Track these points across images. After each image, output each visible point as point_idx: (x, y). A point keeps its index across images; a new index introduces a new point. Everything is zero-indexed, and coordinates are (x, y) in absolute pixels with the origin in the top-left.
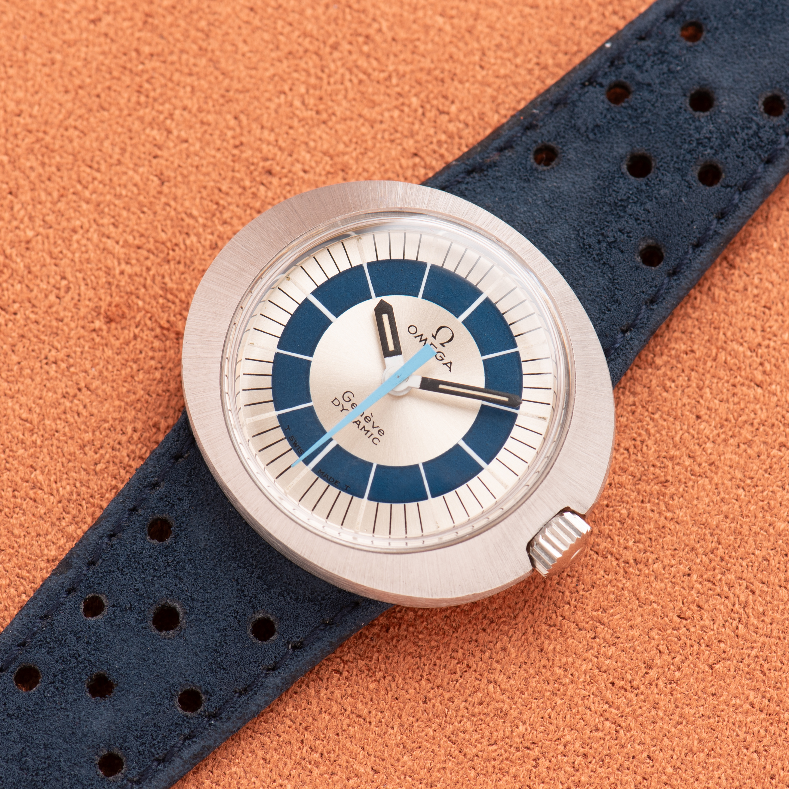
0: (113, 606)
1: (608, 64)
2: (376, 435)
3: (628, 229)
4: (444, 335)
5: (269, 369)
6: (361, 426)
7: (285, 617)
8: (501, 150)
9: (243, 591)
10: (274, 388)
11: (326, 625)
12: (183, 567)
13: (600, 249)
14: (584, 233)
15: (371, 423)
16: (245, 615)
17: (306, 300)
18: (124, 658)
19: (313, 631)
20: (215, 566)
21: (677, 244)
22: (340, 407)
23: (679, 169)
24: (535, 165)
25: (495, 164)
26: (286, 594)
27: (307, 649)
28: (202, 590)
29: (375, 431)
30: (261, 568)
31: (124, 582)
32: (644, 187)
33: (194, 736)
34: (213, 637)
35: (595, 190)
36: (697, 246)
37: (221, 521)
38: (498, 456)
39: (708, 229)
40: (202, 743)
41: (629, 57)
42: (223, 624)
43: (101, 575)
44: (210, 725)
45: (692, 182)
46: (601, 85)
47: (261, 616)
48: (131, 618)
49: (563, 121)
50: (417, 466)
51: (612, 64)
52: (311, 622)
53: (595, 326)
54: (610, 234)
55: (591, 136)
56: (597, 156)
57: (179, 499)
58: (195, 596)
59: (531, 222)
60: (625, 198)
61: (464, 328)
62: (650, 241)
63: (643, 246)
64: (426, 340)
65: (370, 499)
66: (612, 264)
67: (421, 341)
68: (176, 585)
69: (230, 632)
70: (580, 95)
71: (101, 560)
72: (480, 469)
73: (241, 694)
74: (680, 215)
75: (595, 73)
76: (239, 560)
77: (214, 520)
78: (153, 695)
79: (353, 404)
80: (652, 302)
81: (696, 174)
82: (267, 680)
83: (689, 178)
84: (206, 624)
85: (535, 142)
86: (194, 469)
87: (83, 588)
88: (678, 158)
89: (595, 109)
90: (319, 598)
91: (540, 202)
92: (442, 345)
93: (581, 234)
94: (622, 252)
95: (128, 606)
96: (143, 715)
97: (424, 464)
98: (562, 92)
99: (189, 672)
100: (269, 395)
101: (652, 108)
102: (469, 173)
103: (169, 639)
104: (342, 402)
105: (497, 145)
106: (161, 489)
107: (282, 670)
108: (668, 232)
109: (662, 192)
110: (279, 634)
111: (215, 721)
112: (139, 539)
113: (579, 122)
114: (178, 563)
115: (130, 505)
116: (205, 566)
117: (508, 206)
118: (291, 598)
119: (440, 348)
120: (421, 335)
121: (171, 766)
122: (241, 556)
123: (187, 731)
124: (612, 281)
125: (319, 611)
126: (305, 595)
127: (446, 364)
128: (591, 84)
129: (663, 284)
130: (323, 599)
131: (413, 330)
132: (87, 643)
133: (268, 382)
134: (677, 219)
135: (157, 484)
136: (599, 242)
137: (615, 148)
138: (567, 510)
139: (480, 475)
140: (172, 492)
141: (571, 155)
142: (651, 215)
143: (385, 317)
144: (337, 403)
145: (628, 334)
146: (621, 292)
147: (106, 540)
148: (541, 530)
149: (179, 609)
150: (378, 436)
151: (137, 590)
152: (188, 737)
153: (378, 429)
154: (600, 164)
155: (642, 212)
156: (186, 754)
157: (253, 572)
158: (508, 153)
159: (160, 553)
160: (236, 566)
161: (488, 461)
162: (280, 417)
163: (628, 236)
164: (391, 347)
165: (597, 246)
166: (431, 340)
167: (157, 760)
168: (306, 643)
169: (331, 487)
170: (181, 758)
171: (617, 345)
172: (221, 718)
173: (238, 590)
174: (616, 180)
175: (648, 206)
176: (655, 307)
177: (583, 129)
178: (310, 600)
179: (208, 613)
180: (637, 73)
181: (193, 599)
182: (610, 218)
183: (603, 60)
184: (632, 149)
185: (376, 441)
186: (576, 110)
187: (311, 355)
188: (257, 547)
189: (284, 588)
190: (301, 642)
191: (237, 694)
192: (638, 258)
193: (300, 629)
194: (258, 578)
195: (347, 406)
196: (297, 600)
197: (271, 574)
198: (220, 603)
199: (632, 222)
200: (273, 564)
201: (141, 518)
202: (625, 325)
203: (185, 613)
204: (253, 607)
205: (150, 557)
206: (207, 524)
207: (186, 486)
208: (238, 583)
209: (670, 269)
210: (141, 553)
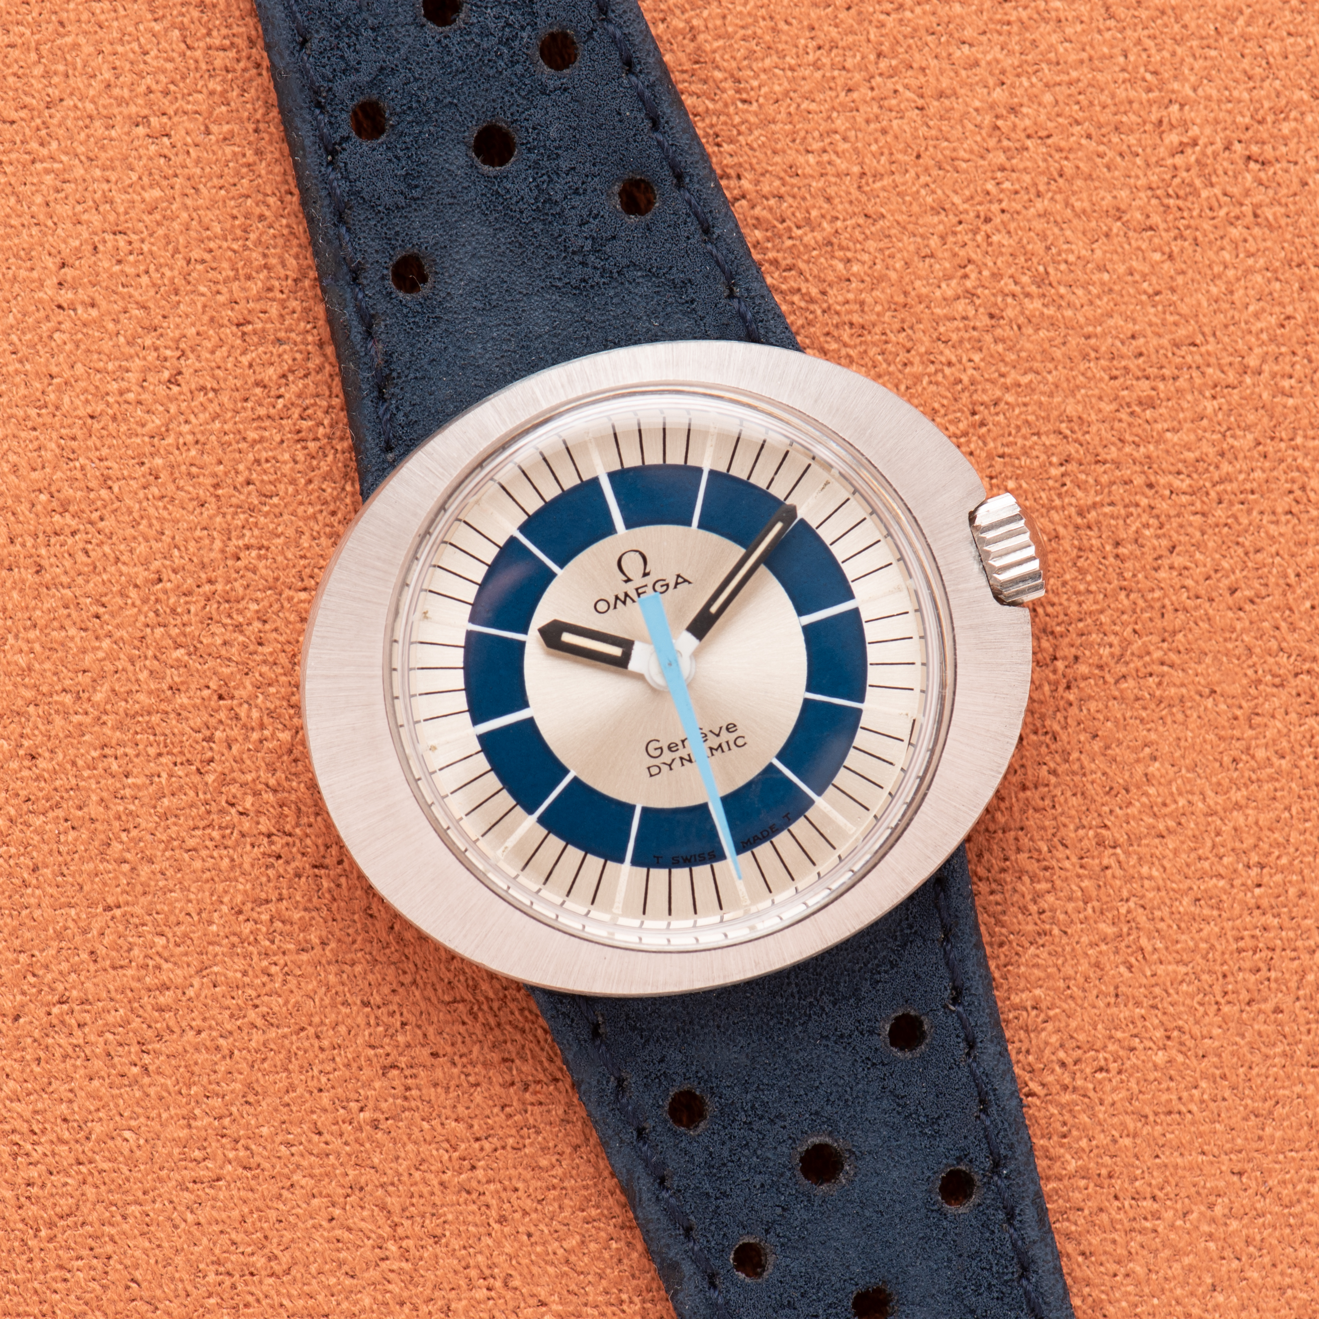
0: (767, 1232)
1: (317, 111)
2: (731, 737)
3: (585, 213)
4: (633, 565)
5: (555, 843)
7: (908, 994)
8: (369, 334)
9: (842, 1036)
10: (588, 849)
11: (947, 939)
12: (764, 1104)
13: (595, 268)
14: (560, 279)
16: (877, 1050)
17: (482, 738)
18: (852, 1253)
19: (947, 964)
20: (784, 1056)
21: (640, 152)
22: (665, 768)
23: (530, 92)
24: (418, 296)
25: (388, 357)
26: (877, 977)
27: (968, 984)
28: (811, 1095)
29: (725, 736)
30: (822, 993)
31: (740, 1200)
32: (533, 157)
33: (1013, 1208)
34: (885, 1112)
35: (502, 230)
36: (655, 124)
37: (725, 1016)
38: (850, 576)
39: (641, 97)
40: (1028, 1201)
41: (323, 77)
42: (875, 1087)
43: (713, 1228)
44: (1007, 1177)
45: (558, 83)
46: (346, 139)
47: (888, 1027)
48: (800, 1213)
49: (372, 223)
50: (806, 701)
51: (319, 105)
52: (934, 960)
54: (580, 242)
55: (416, 193)
56: (451, 200)
57: (662, 1061)
58: (815, 1108)
59: (505, 347)
60: (536, 193)
61: (637, 530)
62: (616, 189)
63: (617, 201)
64: (626, 595)
65: (819, 793)
66: (625, 261)
67: (624, 603)
68: (784, 1127)
69: (890, 1084)
70: (347, 178)
71: (691, 1217)
72: (855, 613)
73: (984, 1111)
74: (600, 127)
75: (321, 137)
76: (795, 1019)
77: (718, 1027)
78: (926, 1238)
79: (669, 748)
80: (707, 231)
81: (547, 70)
82: (984, 1065)
83: (551, 84)
84: (862, 1112)
85: (383, 278)
86: (628, 1017)
87: (718, 1263)
88: (512, 85)
89: (379, 166)
90: (908, 931)
91: (479, 320)
92: (645, 574)
93: (560, 284)
94: (614, 238)
95: (779, 1211)
96: (949, 1267)
97: (809, 689)
98: (326, 202)
99: (919, 1172)
100: (594, 862)
101: (419, 84)
102: (381, 398)
103: (855, 1175)
104: (657, 762)
105: (359, 337)
106: (632, 1079)
107: (980, 1036)
108: (616, 157)
109: (553, 134)
110: (927, 1014)
111: (1005, 1167)
112: (689, 1148)
113: (387, 200)
114: (753, 1107)
115: (630, 1135)
116: (778, 1072)
117: (463, 368)
118: (886, 972)
119: (649, 580)
120: (617, 598)
121: (1041, 1263)
122: (790, 1013)
123: (1001, 1216)
124: (650, 274)
125: (925, 941)
126: (893, 951)
127: (677, 584)
128: (334, 153)
129: (689, 203)
130: (910, 927)
131: (602, 606)
132: (802, 1295)
133: (574, 854)
134: (603, 134)
135: (620, 1081)
136: (584, 264)
137: (453, 168)
138: (972, 517)
139: (864, 616)
140: (645, 1067)
141: (429, 237)
142: (579, 167)
143: (567, 638)
144: (656, 770)
145: (737, 291)
146: (674, 270)
147: (665, 1195)
148: (986, 571)
149: (816, 1140)
150: (735, 735)
151: (762, 1186)
152: (1010, 1216)
153: (724, 731)
154: (466, 203)
155: (569, 178)
156: (1032, 1233)
157: (823, 1009)
158: (379, 327)
159: (725, 1128)
160: (800, 1028)
161: (850, 596)
162: (635, 862)
163: (595, 218)
164: (616, 651)
165: (589, 270)
166: (630, 588)
167: (1021, 1277)
168: (958, 983)
169: (774, 840)
170: (1034, 1242)
171: (749, 316)
172: (1006, 1157)
173: (836, 1042)
174: (503, 192)
175: (565, 165)
176: (718, 232)
177: (401, 201)
178: (904, 946)
179: (847, 1101)
180: (353, 78)
181: (817, 1113)
182: (556, 227)
183: (308, 117)
184: (465, 144)
185: (740, 742)
186: (364, 194)
187: (566, 771)
188: (789, 984)
189: (868, 976)
190: (954, 988)
191: (983, 1116)
192: (633, 219)
193: (936, 980)
194: (834, 1004)
195: (667, 756)
196: (893, 965)
197: (838, 983)
198: (842, 1078)
199: (576, 201)
200: (825, 973)
201: (659, 1129)
202: (722, 289)
203: (830, 1134)
204: (871, 1033)
205: (723, 1143)
206: (717, 1039)
207: (647, 1041)
208: (827, 1038)
209: (670, 181)
210: (711, 1154)
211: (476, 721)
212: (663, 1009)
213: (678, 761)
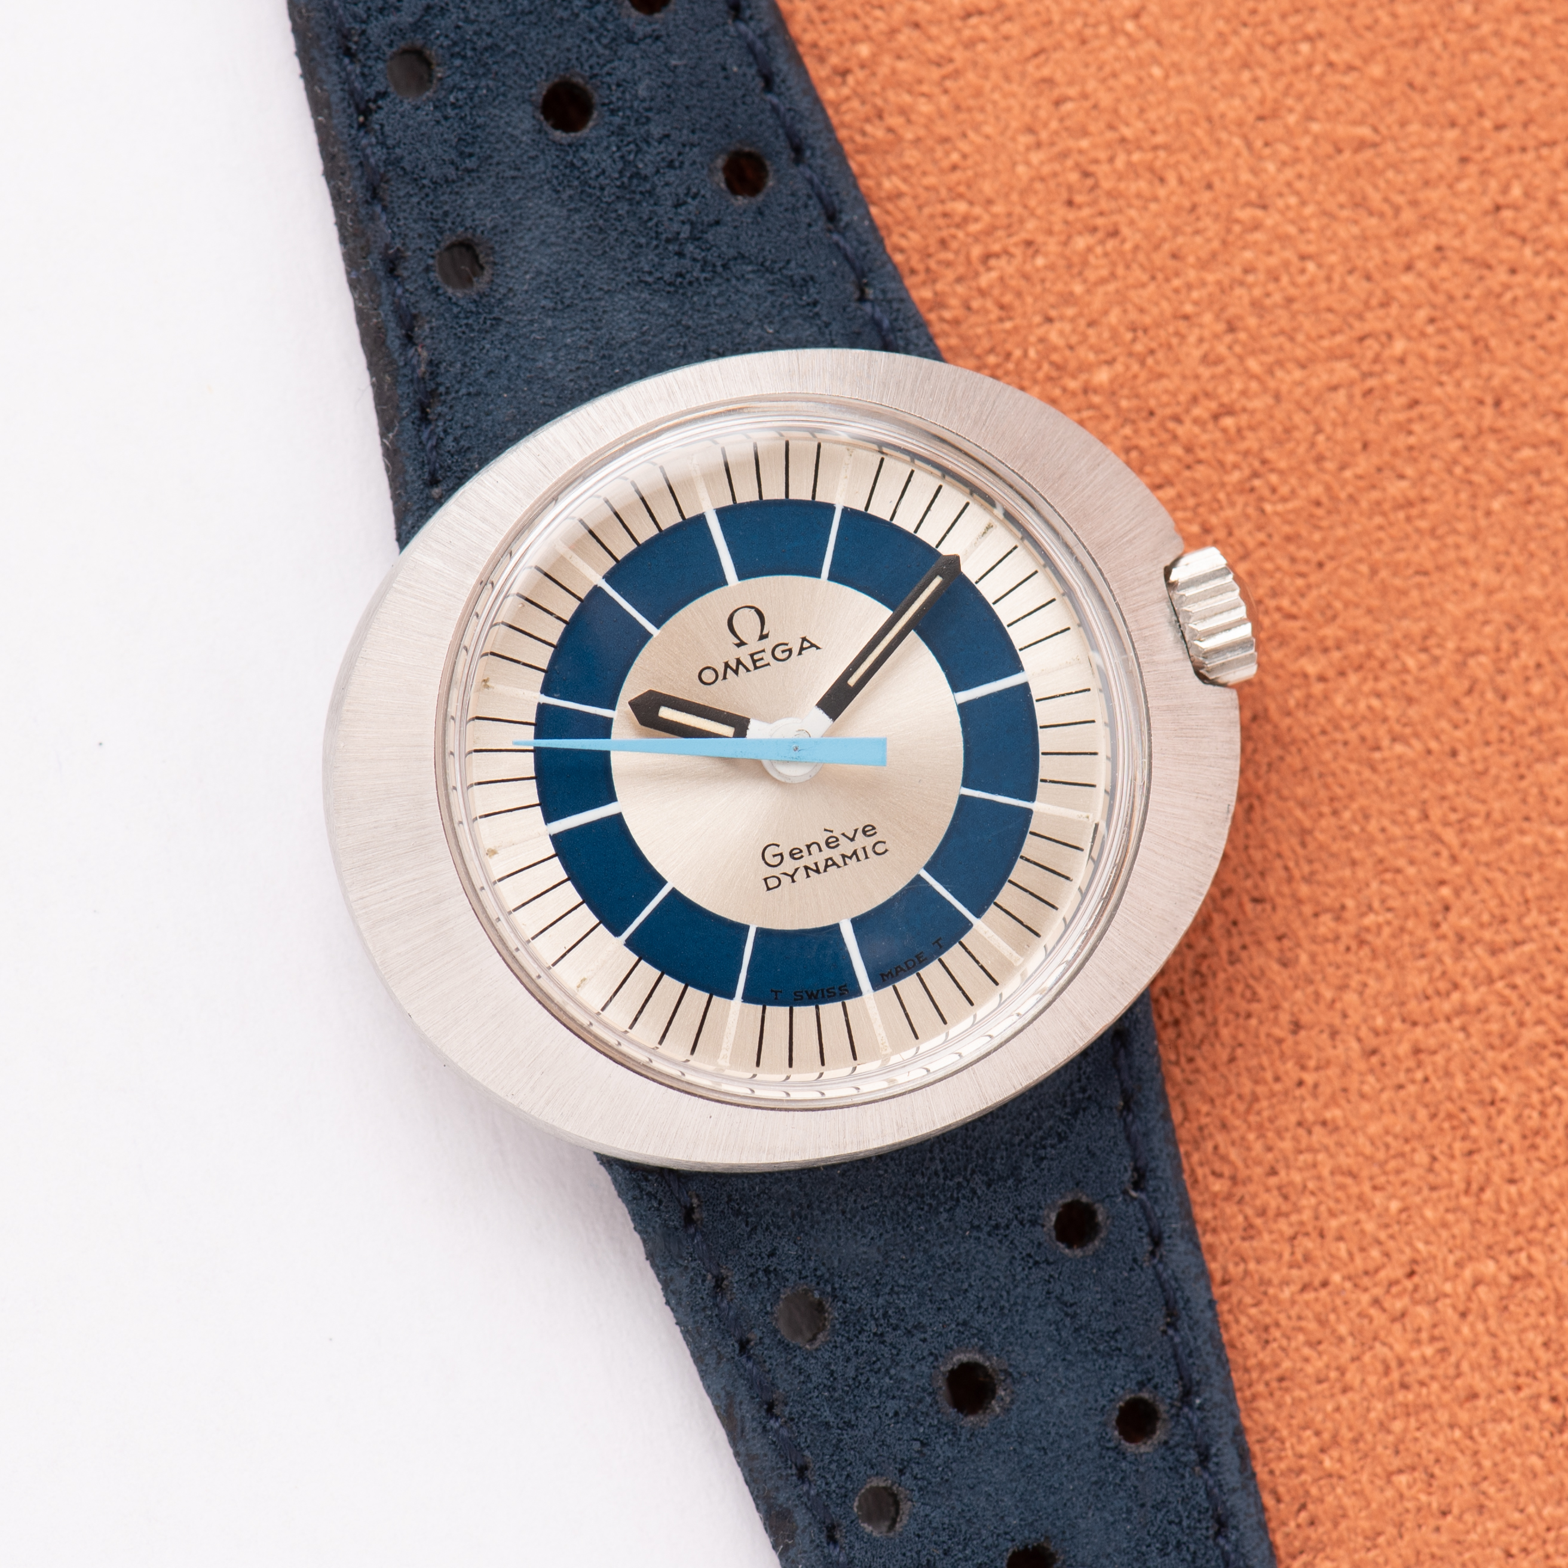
0: (902, 1472)
1: (346, 61)
2: (869, 842)
3: (681, 191)
4: (748, 625)
5: (647, 972)
6: (840, 861)
7: (1079, 1175)
8: (409, 339)
9: (997, 1227)
10: (689, 980)
11: (1127, 1107)
12: (900, 1311)
13: (695, 260)
14: (650, 273)
15: (842, 839)
16: (1040, 1245)
17: (555, 839)
18: (1008, 1501)
19: (1128, 1138)
20: (925, 1251)
21: (751, 117)
22: (786, 880)
23: (614, 39)
24: (472, 292)
25: (434, 367)
26: (1042, 1152)
27: (1153, 1165)
28: (957, 1300)
29: (861, 841)
30: (973, 1172)
31: (869, 1432)
32: (617, 120)
33: (1208, 1447)
34: (1049, 1323)
35: (577, 210)
36: (769, 82)
37: (852, 1199)
38: (1017, 644)
39: (750, 48)
40: (1226, 1439)
41: (355, 16)
42: (1038, 1291)
43: (833, 1466)
44: (1201, 1408)
45: (649, 29)
46: (382, 95)
47: (1053, 1217)
48: (942, 1450)
49: (415, 200)
50: (963, 799)
51: (348, 53)
52: (1112, 1133)
53: (831, 345)
54: (676, 227)
55: (470, 163)
56: (513, 173)
57: (772, 1254)
58: (962, 1317)
59: (581, 357)
60: (620, 165)
61: (752, 581)
62: (720, 162)
63: (720, 178)
65: (978, 914)
66: (732, 252)
67: (736, 672)
68: (924, 1340)
69: (1056, 1287)
70: (383, 144)
71: (807, 1453)
72: (1024, 689)
73: (1172, 1324)
74: (700, 85)
75: (352, 93)
76: (940, 1204)
77: (844, 1212)
78: (1100, 1483)
79: (792, 855)
80: (832, 217)
81: (635, 13)
82: (1173, 1266)
83: (640, 31)
84: (1021, 1322)
85: (428, 269)
86: (730, 1199)
87: (839, 1511)
88: (591, 30)
89: (423, 129)
90: (1080, 1096)
91: (549, 322)
92: (763, 637)
93: (650, 279)
94: (717, 223)
95: (917, 1446)
96: (1128, 1520)
97: (966, 783)
98: (358, 173)
99: (1090, 1398)
100: (696, 997)
101: (475, 27)
102: (424, 419)
103: (1012, 1402)
104: (776, 872)
105: (397, 342)
106: (733, 1277)
107: (1168, 1230)
108: (719, 124)
109: (642, 92)
110: (1102, 1201)
111: (1198, 1395)
112: (804, 1365)
113: (433, 171)
114: (885, 1315)
115: (731, 1347)
116: (917, 1271)
117: (528, 382)
118: (1053, 1146)
119: (768, 644)
120: (727, 665)
121: (1242, 1516)
122: (933, 1196)
123: (1193, 1456)
124: (763, 269)
125: (1101, 1109)
126: (1061, 1120)
127: (802, 649)
128: (366, 112)
129: (810, 182)
130: (1083, 1090)
131: (708, 676)
132: (946, 1553)
133: (671, 986)
134: (704, 93)
135: (719, 1280)
136: (680, 254)
137: (517, 132)
138: (1168, 571)
139: (1035, 694)
140: (751, 1262)
141: (486, 219)
142: (675, 134)
143: (665, 713)
144: (775, 882)
145: (870, 293)
146: (793, 264)
147: (774, 1424)
148: (1184, 637)
149: (964, 1357)
150: (874, 840)
151: (896, 1414)
152: (1204, 1458)
153: (860, 833)
154: (532, 177)
155: (662, 148)
156: (1232, 1479)
157: (974, 1192)
158: (422, 331)
159: (850, 1340)
160: (945, 1215)
161: (1017, 667)
162: (747, 998)
163: (694, 197)
164: (727, 731)
165: (687, 262)
166: (744, 654)
167: (1218, 1534)
168: (1141, 1163)
169: (922, 972)
170: (1234, 1490)
171: (886, 323)
172: (1199, 1383)
173: (989, 1234)
174: (578, 164)
175: (656, 131)
176: (845, 218)
177: (452, 173)
178: (1075, 1114)
179: (1002, 1308)
180: (393, 19)
181: (965, 1323)
182: (645, 209)
183: (335, 67)
184: (532, 103)
185: (880, 848)
186: (405, 164)
187: (662, 882)
188: (932, 1159)
189: (1030, 1151)
190: (1136, 1169)
191: (1171, 1332)
192: (741, 201)
193: (1114, 1158)
194: (989, 1186)
195: (789, 865)
196: (1061, 1138)
197: (993, 1160)
198: (997, 1279)
199: (671, 176)
200: (977, 1147)
201: (767, 1341)
202: (851, 288)
203: (981, 1350)
204: (1034, 1222)
205: (848, 1360)
206: (842, 1227)
207: (754, 1229)
208: (978, 1228)
209: (787, 155)
210: (832, 1373)
211: (549, 818)
212: (774, 1188)
213: (802, 871)
